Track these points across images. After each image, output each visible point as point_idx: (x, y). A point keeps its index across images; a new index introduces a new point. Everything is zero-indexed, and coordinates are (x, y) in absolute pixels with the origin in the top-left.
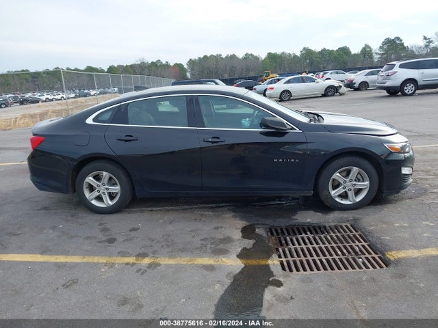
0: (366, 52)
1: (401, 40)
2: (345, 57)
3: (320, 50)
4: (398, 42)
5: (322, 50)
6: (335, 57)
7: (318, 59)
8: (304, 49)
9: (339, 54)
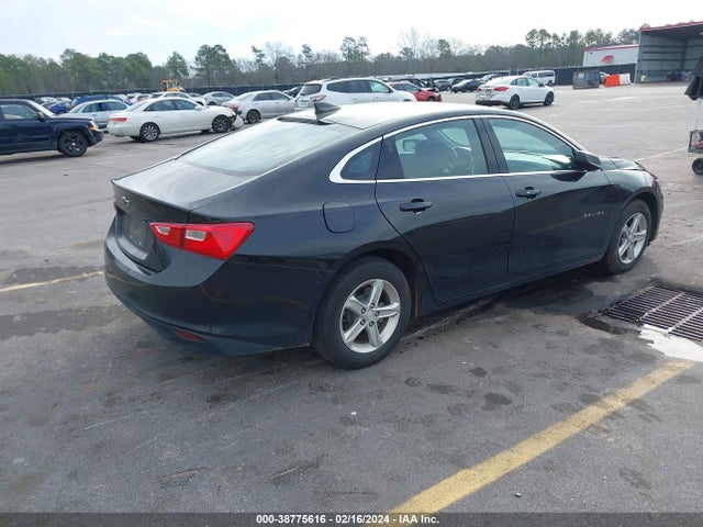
0: (176, 64)
1: (224, 51)
2: (144, 70)
3: (97, 56)
4: (220, 52)
5: (101, 57)
6: (127, 70)
7: (98, 71)
8: (67, 52)
9: (133, 65)
